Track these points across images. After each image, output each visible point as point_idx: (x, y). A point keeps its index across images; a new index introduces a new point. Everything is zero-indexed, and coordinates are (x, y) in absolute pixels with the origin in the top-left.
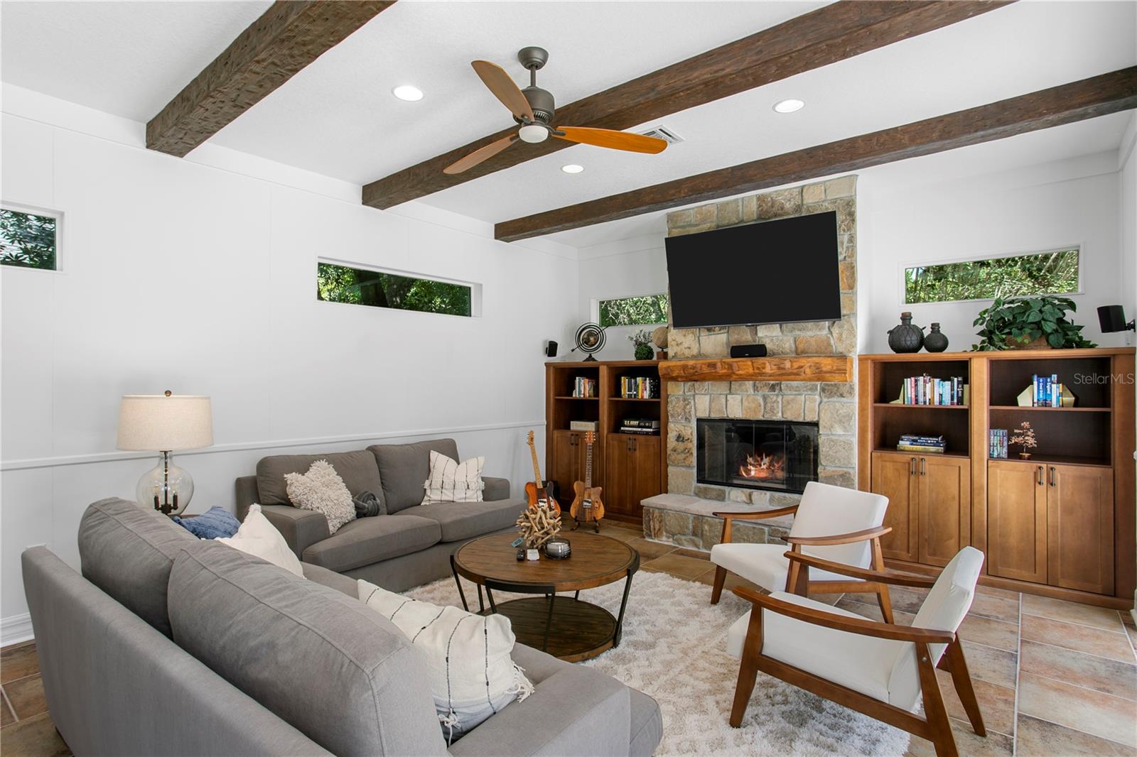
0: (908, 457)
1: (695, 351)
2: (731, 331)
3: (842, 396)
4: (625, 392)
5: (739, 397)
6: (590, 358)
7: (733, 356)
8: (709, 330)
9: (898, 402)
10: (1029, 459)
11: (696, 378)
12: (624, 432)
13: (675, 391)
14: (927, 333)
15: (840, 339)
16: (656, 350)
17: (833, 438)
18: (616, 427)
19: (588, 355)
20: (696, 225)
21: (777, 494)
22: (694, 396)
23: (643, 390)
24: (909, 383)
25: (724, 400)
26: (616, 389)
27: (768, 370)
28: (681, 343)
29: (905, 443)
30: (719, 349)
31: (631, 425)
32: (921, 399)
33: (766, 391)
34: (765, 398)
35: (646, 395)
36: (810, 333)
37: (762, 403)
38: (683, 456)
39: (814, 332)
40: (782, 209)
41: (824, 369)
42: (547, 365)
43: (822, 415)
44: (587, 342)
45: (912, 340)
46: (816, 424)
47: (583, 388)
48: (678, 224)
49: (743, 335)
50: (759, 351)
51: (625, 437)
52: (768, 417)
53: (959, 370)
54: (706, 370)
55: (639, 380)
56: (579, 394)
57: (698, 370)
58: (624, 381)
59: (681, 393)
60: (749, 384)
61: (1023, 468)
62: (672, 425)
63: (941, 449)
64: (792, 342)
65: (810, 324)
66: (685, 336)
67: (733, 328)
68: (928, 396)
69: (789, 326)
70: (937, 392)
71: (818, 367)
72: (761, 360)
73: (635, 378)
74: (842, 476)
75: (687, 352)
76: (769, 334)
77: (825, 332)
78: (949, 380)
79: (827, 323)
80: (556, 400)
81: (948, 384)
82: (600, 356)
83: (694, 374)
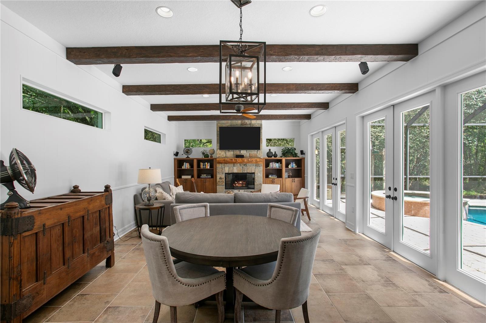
0: (272, 179)
1: (225, 156)
2: (234, 151)
3: (260, 167)
4: (202, 167)
5: (236, 167)
6: (188, 157)
7: (236, 158)
8: (228, 151)
9: (269, 168)
10: (291, 178)
11: (227, 163)
12: (202, 178)
13: (219, 166)
14: (274, 153)
15: (259, 154)
16: (210, 155)
17: (258, 176)
18: (199, 176)
19: (187, 156)
20: (225, 124)
21: (246, 190)
22: (224, 167)
23: (208, 166)
24: (271, 164)
25: (232, 168)
26: (199, 166)
27: (245, 161)
28: (221, 154)
29: (270, 176)
30: (231, 156)
31: (204, 176)
32: (273, 167)
33: (243, 166)
34: (242, 167)
35: (209, 167)
36: (253, 153)
37: (242, 168)
38: (222, 183)
39: (254, 152)
40: (247, 123)
41: (258, 161)
42: (175, 159)
43: (256, 171)
44: (187, 152)
45: (271, 155)
46: (254, 173)
47: (186, 166)
48: (220, 123)
49: (237, 152)
50: (242, 156)
51: (203, 179)
52: (243, 172)
53: (280, 161)
54: (230, 161)
55: (206, 163)
56: (186, 167)
57: (228, 161)
58: (202, 164)
59: (221, 166)
60: (239, 164)
61: (291, 179)
62: (218, 175)
63: (277, 177)
64: (249, 154)
65: (253, 151)
66: (222, 152)
67: (235, 151)
68: (275, 166)
69: (248, 151)
70: (276, 166)
71: (256, 160)
72: (244, 159)
73: (205, 163)
74: (260, 184)
75: (222, 156)
76: (243, 152)
77: (256, 152)
78: (278, 163)
79: (256, 151)
80: (178, 170)
81: (278, 164)
82: (191, 157)
83: (227, 162)
